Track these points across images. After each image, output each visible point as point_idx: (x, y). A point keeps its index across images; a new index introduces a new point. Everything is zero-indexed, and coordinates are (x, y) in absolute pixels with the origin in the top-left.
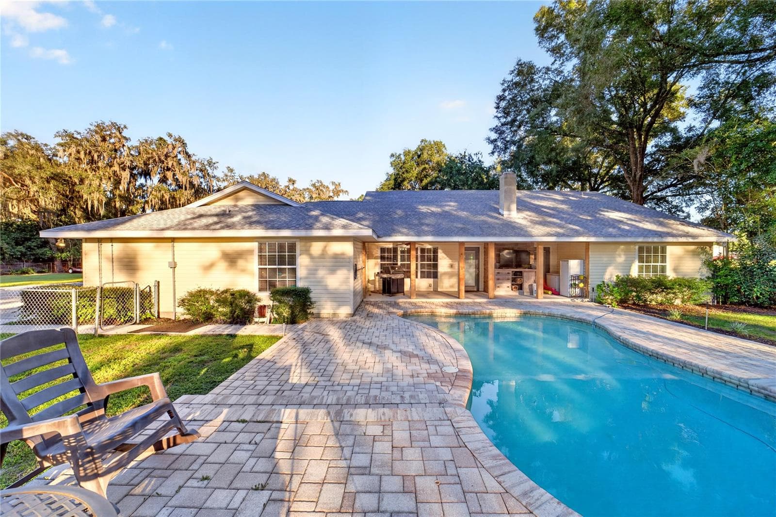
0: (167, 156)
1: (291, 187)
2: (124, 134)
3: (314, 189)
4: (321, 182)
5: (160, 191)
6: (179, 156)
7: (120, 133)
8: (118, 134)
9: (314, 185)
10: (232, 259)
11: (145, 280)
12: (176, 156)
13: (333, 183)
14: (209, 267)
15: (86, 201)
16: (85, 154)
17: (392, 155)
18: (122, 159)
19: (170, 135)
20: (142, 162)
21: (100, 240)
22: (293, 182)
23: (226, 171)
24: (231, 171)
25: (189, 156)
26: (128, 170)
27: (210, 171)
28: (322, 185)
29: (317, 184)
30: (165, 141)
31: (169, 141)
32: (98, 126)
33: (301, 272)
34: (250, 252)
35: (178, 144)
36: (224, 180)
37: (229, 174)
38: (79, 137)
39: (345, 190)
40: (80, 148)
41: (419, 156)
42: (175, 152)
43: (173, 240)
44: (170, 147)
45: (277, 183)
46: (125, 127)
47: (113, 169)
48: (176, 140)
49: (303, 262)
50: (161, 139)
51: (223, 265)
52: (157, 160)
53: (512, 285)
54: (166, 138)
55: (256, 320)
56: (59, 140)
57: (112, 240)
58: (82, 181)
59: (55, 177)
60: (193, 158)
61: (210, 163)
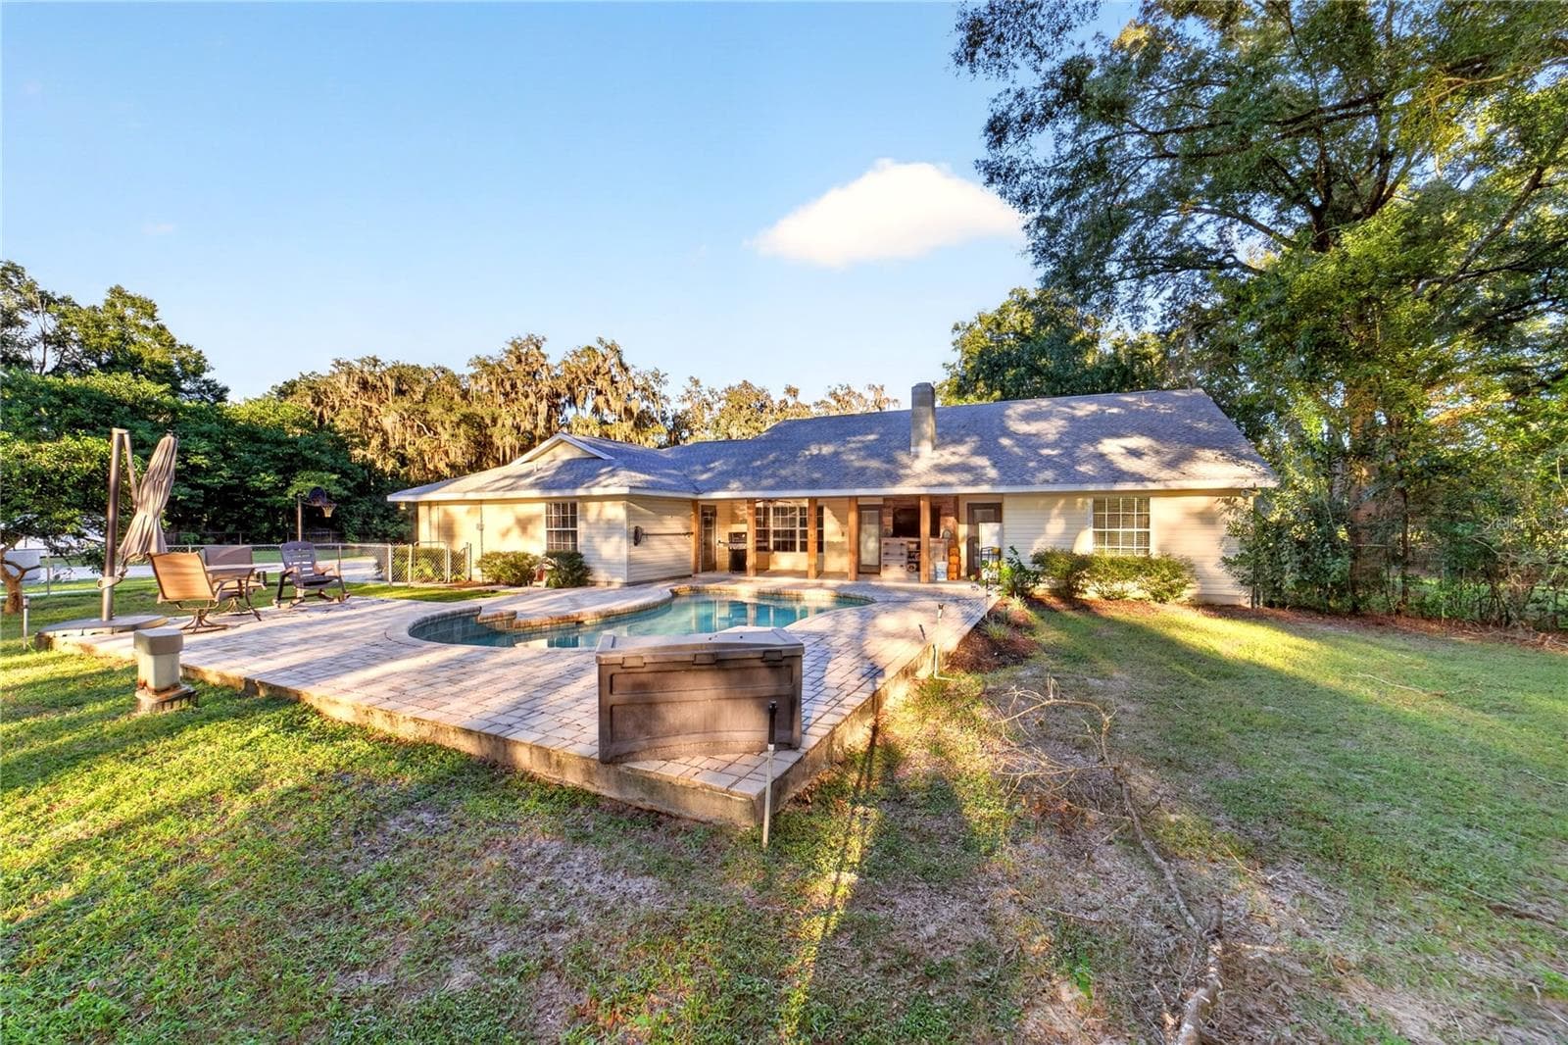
0: (596, 373)
1: (791, 403)
2: (542, 351)
3: (834, 403)
4: (848, 388)
5: (587, 427)
6: (614, 371)
7: (538, 348)
8: (535, 351)
9: (834, 395)
10: (524, 524)
11: (459, 546)
12: (610, 371)
13: (872, 387)
14: (505, 534)
15: (498, 448)
16: (497, 385)
17: (957, 328)
18: (540, 386)
19: (601, 341)
20: (564, 386)
21: (430, 504)
22: (792, 392)
23: (689, 385)
24: (697, 383)
25: (626, 369)
26: (545, 402)
27: (657, 389)
28: (850, 392)
29: (839, 392)
30: (594, 350)
31: (601, 349)
32: (513, 343)
33: (580, 540)
34: (539, 516)
35: (611, 354)
36: (684, 400)
37: (693, 389)
38: (491, 362)
39: (892, 398)
40: (491, 377)
41: (999, 325)
42: (607, 365)
43: (481, 502)
44: (600, 358)
45: (768, 397)
46: (544, 339)
47: (529, 400)
48: (607, 347)
49: (581, 527)
50: (589, 348)
51: (516, 532)
52: (583, 380)
53: (909, 562)
54: (596, 345)
55: (534, 583)
56: (472, 370)
57: (438, 503)
58: (494, 421)
59: (467, 419)
60: (632, 374)
61: (656, 376)
